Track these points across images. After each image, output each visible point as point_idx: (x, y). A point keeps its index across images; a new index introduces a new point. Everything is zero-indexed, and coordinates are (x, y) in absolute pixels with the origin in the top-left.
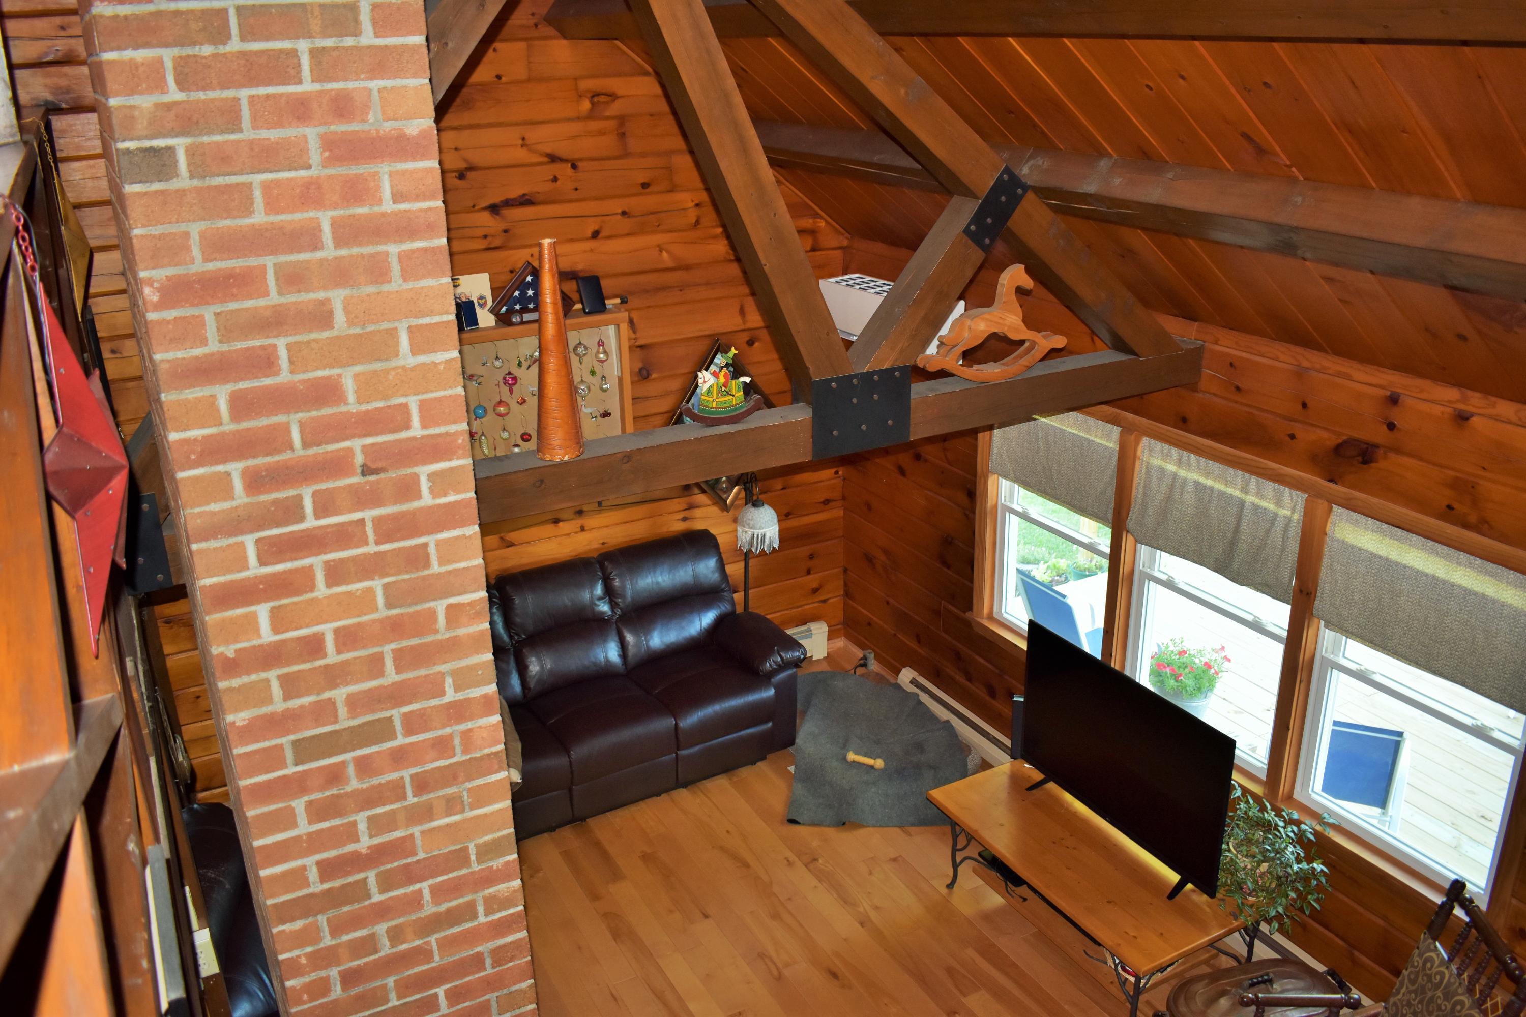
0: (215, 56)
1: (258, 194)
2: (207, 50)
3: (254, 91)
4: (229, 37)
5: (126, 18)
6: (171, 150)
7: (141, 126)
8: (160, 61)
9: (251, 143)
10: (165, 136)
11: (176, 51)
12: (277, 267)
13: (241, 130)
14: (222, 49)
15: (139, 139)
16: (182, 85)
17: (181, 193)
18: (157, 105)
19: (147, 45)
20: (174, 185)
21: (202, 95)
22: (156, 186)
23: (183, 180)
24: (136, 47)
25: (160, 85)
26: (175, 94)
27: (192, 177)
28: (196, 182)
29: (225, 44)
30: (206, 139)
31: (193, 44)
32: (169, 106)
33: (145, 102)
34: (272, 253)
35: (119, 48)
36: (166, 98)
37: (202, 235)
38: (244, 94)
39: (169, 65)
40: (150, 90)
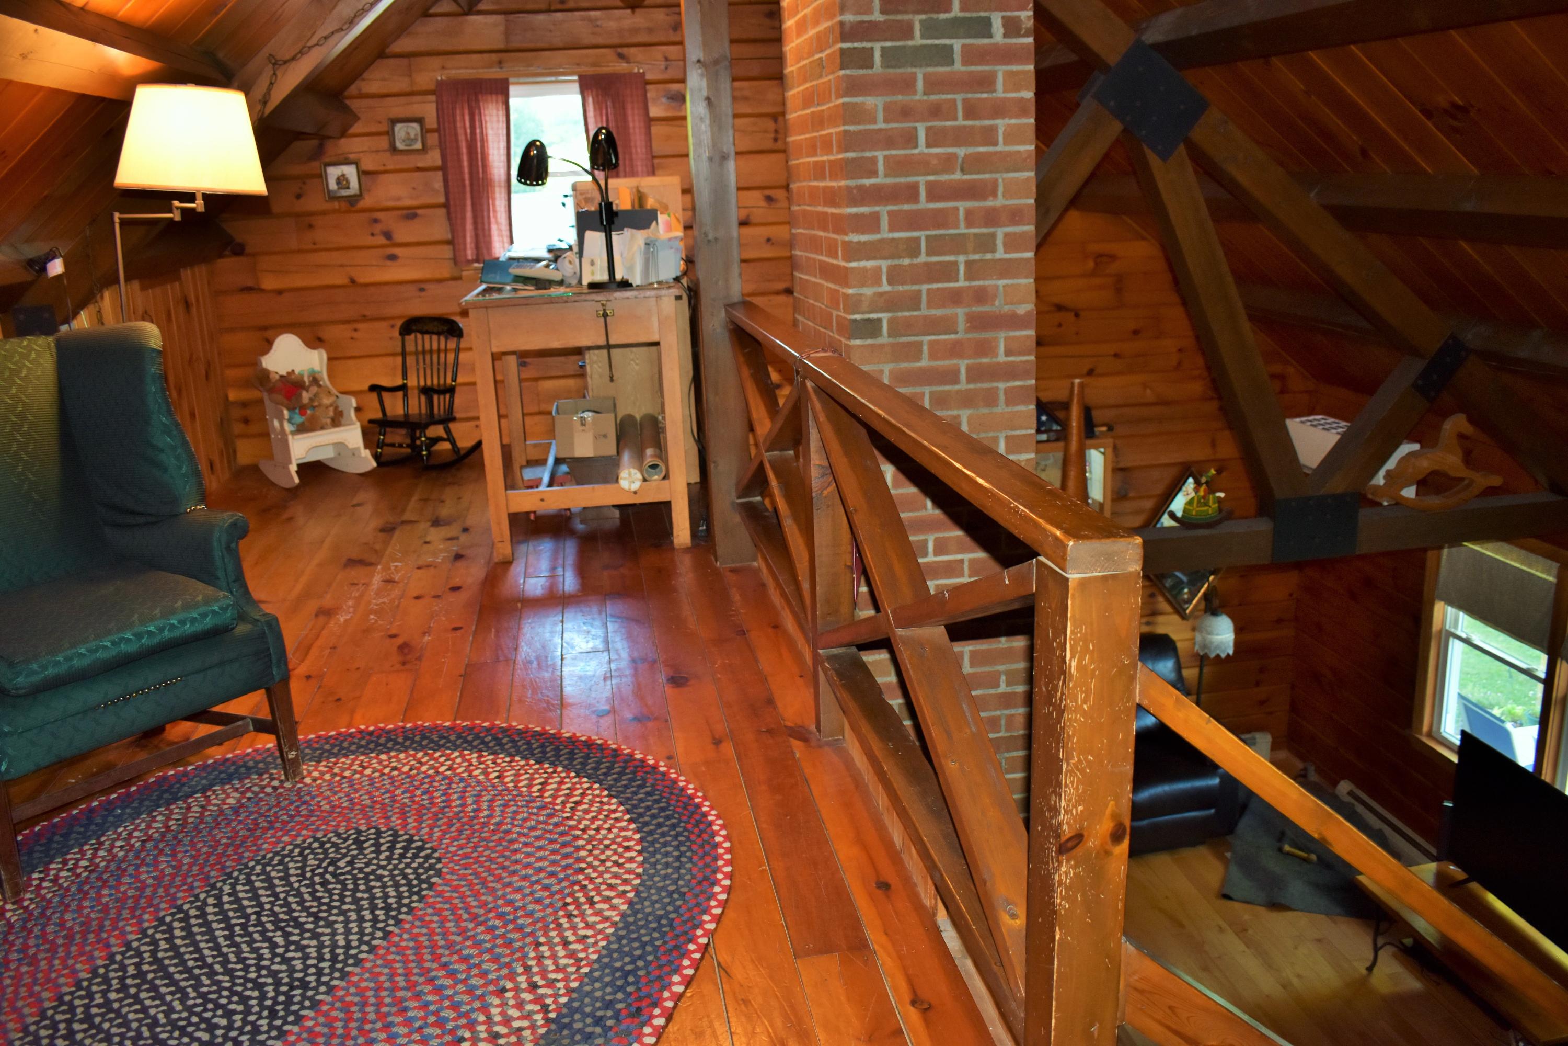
0: (910, 265)
1: (925, 348)
2: (906, 262)
3: (930, 286)
4: (919, 253)
5: (865, 243)
6: (879, 320)
7: (865, 306)
8: (880, 268)
9: (925, 317)
10: (877, 312)
11: (889, 262)
12: (932, 394)
13: (920, 309)
14: (915, 261)
15: (863, 313)
16: (890, 282)
17: (882, 346)
18: (875, 294)
19: (874, 258)
20: (879, 341)
21: (900, 288)
22: (869, 341)
23: (884, 339)
24: (868, 259)
25: (878, 282)
26: (886, 287)
27: (889, 336)
28: (891, 340)
29: (917, 257)
30: (900, 314)
31: (900, 257)
32: (881, 294)
33: (868, 291)
34: (930, 384)
35: (858, 260)
36: (881, 290)
37: (891, 372)
38: (925, 287)
39: (885, 270)
40: (873, 285)
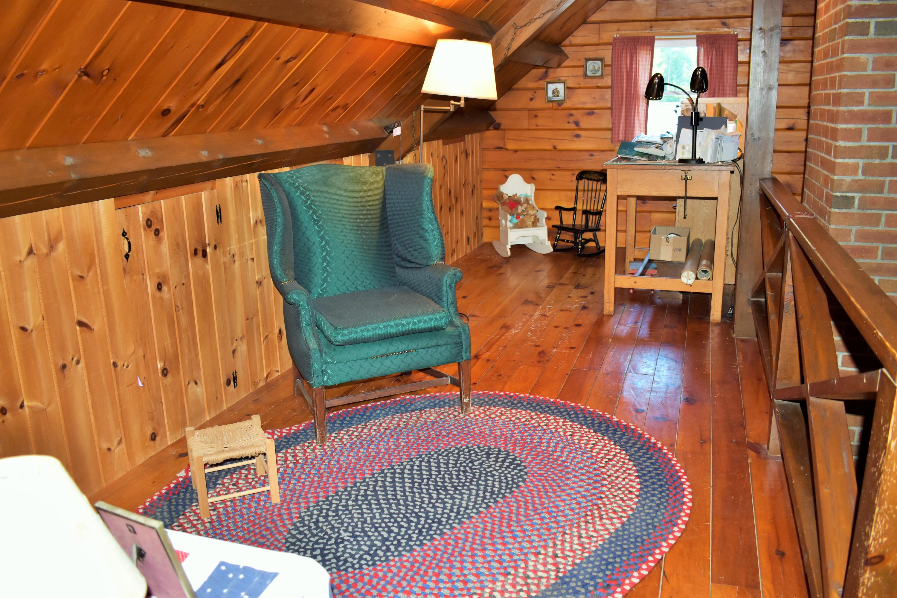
0: (879, 164)
1: (883, 218)
2: (877, 161)
3: (892, 178)
4: (887, 157)
5: (849, 147)
6: (853, 198)
7: (844, 188)
8: (858, 164)
9: (886, 198)
10: (852, 192)
11: (865, 161)
12: (883, 248)
13: (883, 193)
14: (883, 161)
15: (842, 192)
16: (864, 174)
17: (853, 214)
18: (852, 180)
19: (854, 158)
20: (851, 211)
21: (871, 178)
22: (844, 210)
23: (855, 209)
24: (850, 159)
25: (855, 173)
26: (860, 177)
27: (859, 209)
28: (860, 211)
29: (885, 159)
30: (868, 195)
31: (872, 158)
32: (857, 181)
33: (848, 179)
34: (883, 242)
35: (843, 158)
36: (856, 178)
37: (857, 231)
38: (888, 179)
39: (861, 165)
40: (851, 175)
